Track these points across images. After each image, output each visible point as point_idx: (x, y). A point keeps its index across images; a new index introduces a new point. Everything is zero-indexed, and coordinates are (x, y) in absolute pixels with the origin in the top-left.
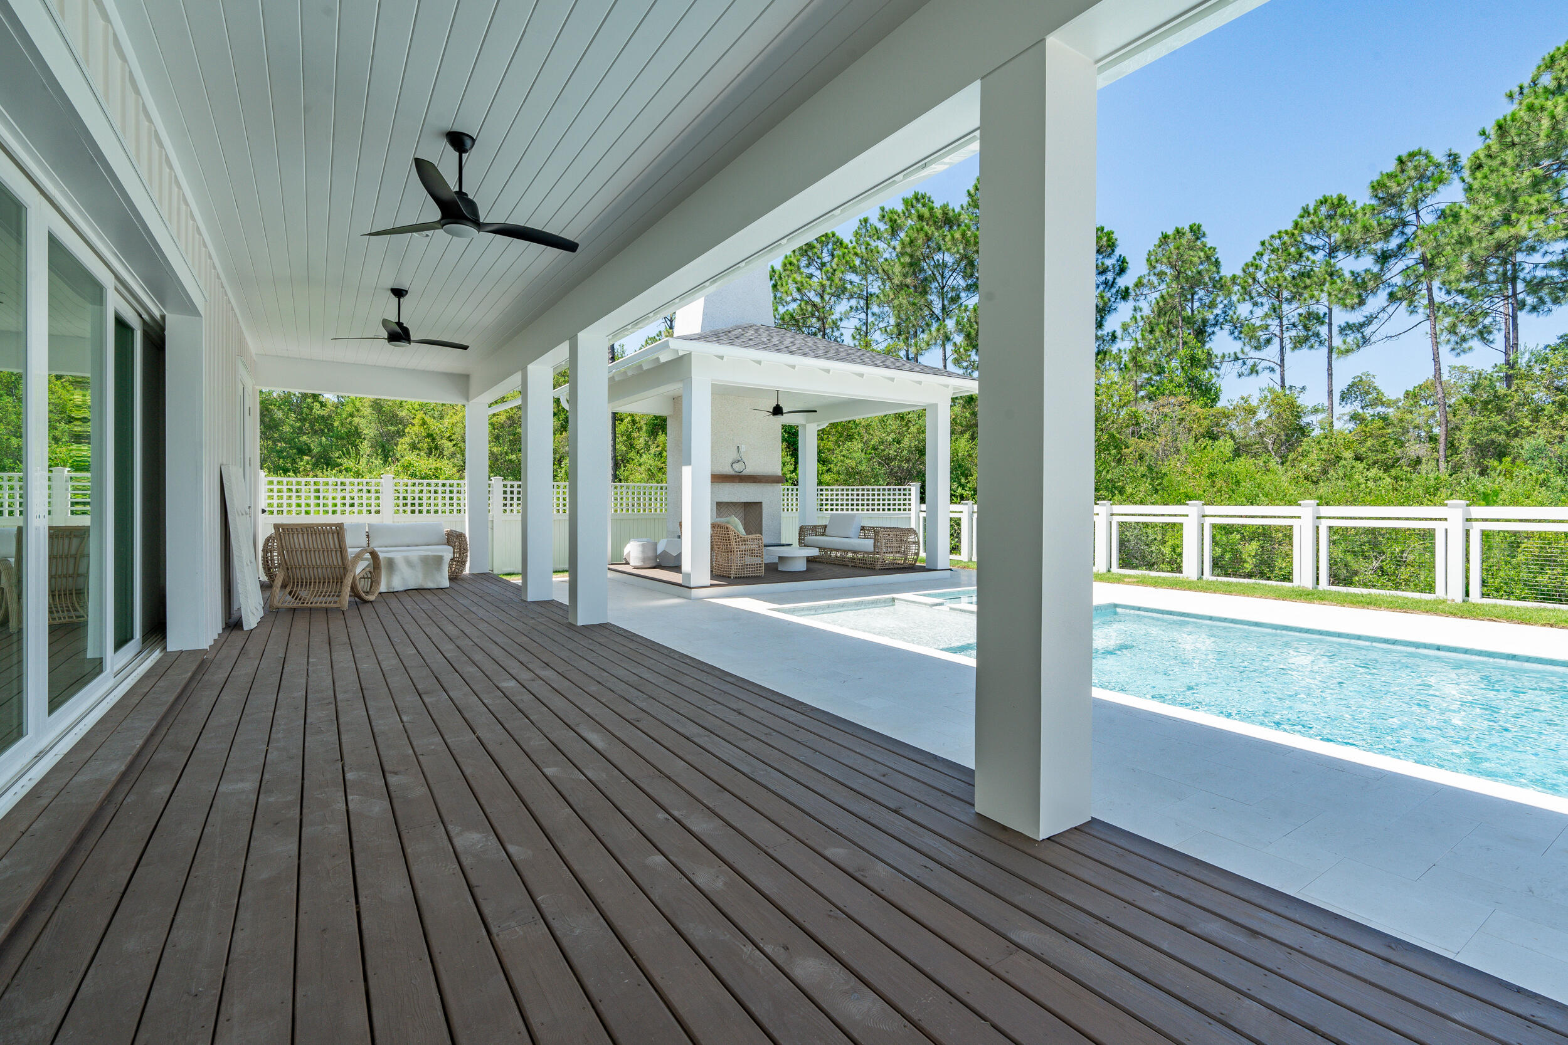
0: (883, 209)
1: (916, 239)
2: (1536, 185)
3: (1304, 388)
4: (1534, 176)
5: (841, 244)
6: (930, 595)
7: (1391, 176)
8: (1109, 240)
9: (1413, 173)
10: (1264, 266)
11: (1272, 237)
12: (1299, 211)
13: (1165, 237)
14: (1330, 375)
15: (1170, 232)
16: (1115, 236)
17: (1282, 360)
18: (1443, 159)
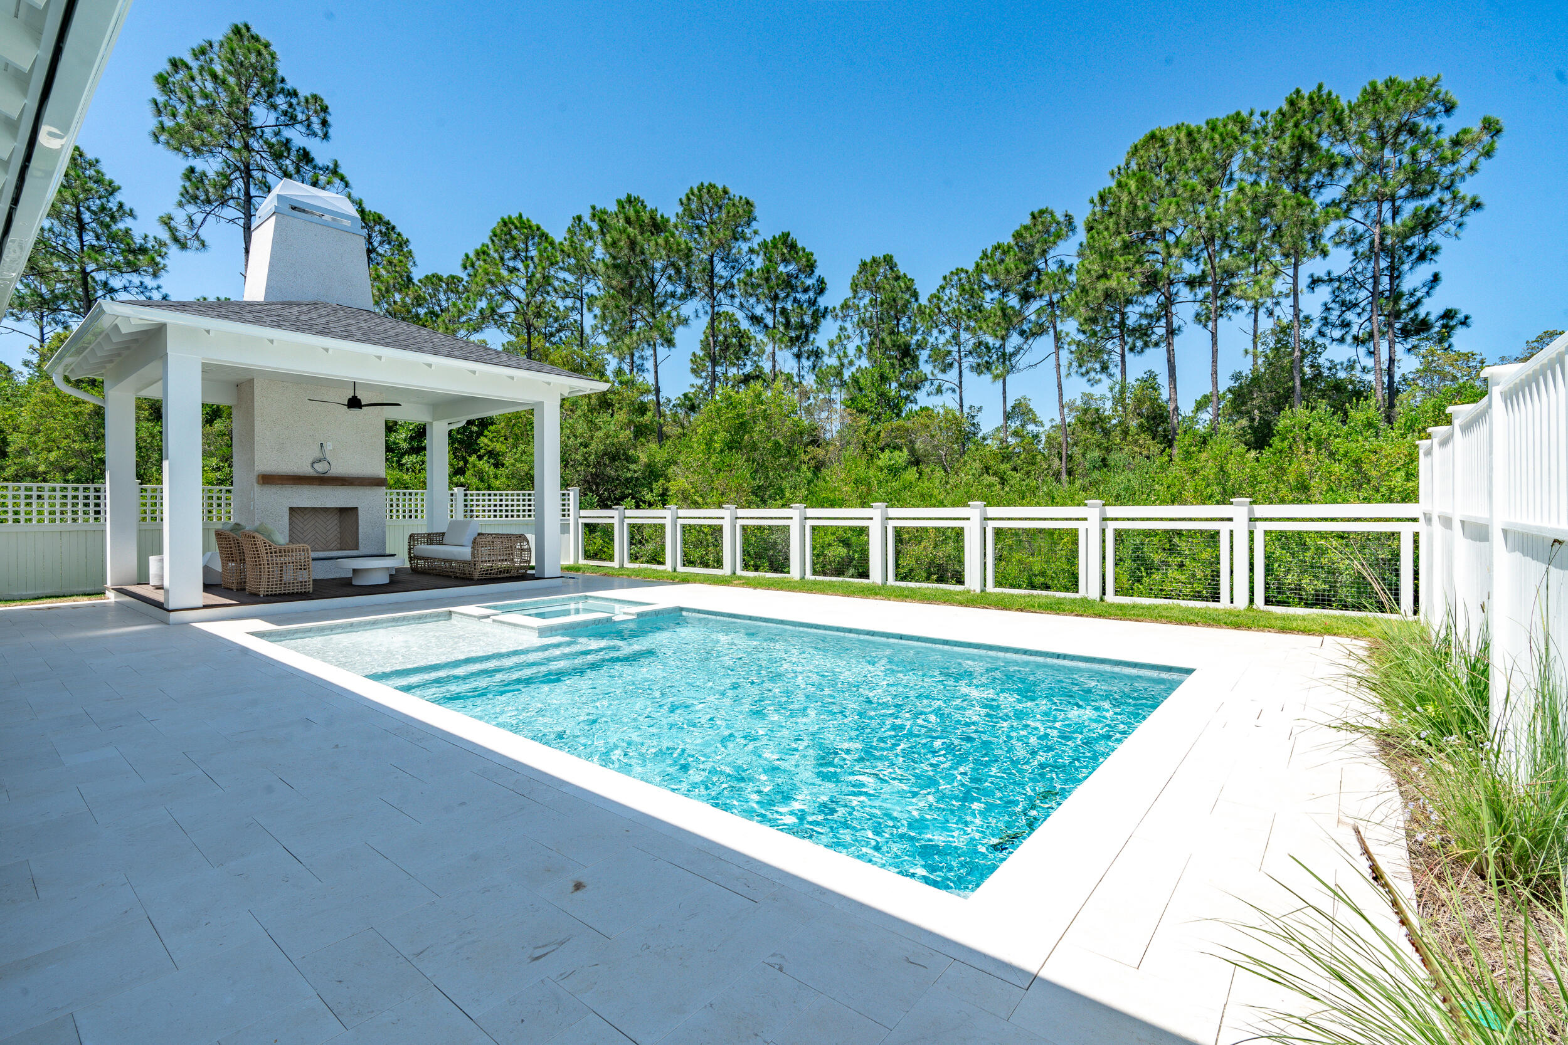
0: (593, 208)
1: (619, 240)
2: (1126, 247)
3: (980, 409)
4: (1124, 241)
5: (546, 238)
6: (489, 607)
7: (1026, 228)
8: (808, 260)
9: (1040, 228)
10: (946, 298)
11: (952, 273)
12: (980, 254)
13: (864, 264)
14: (1005, 398)
15: (868, 260)
16: (815, 257)
17: (961, 382)
18: (1062, 219)
